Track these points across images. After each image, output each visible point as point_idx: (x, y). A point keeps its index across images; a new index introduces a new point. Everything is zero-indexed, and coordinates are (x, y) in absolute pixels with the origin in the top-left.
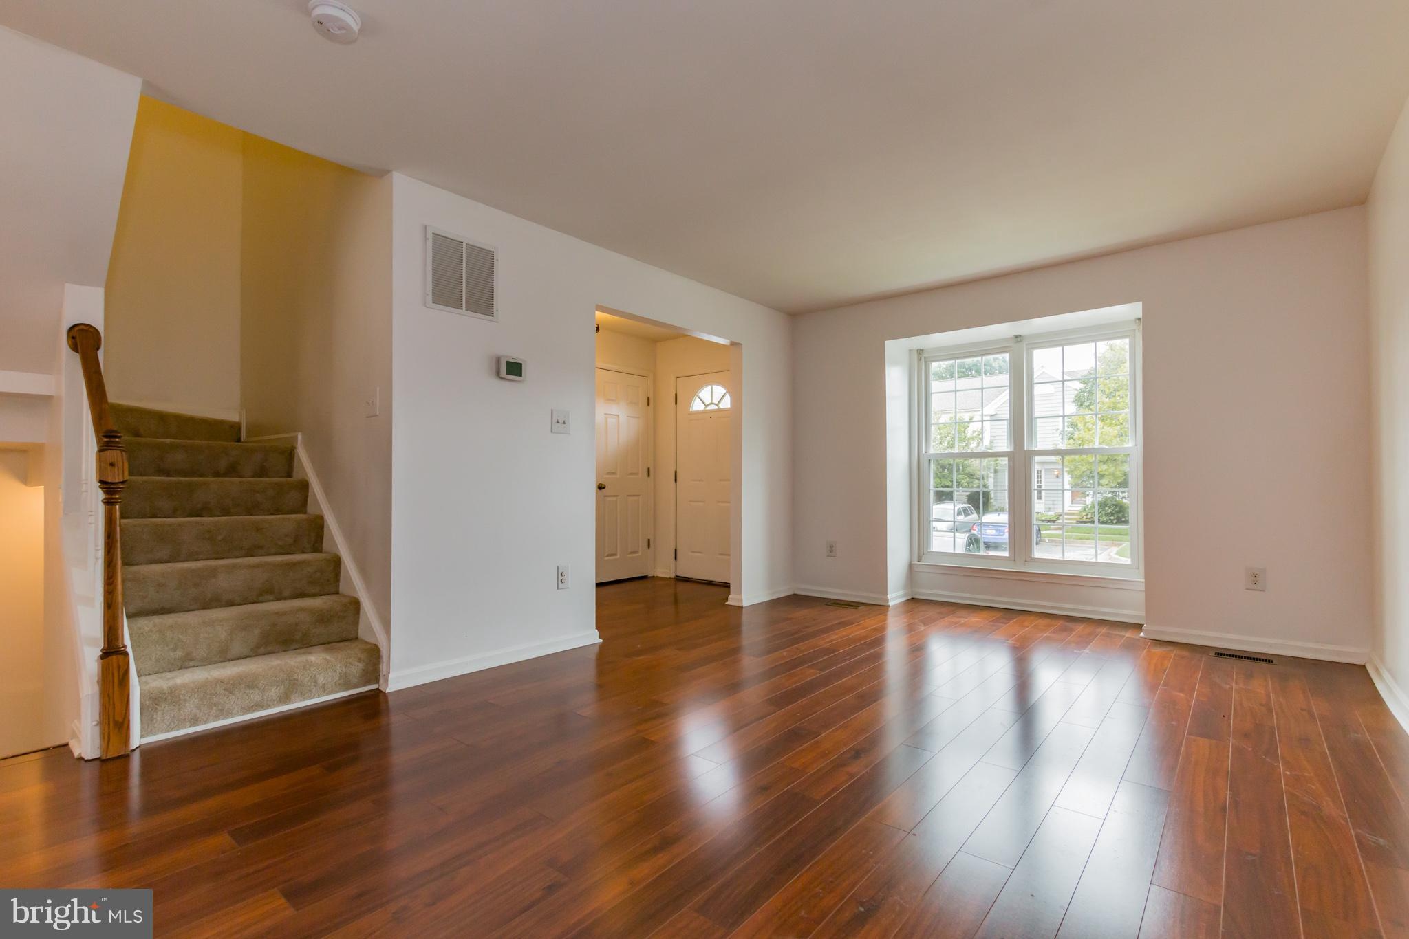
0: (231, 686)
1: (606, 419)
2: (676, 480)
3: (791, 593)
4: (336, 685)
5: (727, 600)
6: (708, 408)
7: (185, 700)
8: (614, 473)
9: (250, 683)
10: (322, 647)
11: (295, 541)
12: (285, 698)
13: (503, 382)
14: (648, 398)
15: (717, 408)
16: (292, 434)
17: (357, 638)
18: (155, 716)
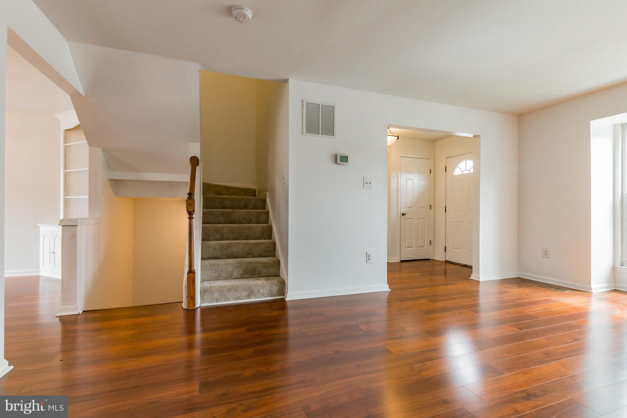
0: (230, 289)
1: (407, 182)
2: (445, 211)
3: (516, 276)
4: (267, 294)
5: (470, 276)
6: (464, 173)
7: (214, 292)
8: (411, 208)
9: (235, 289)
10: (265, 278)
11: (262, 235)
12: (249, 296)
13: (339, 165)
14: (430, 170)
15: (469, 172)
16: (266, 193)
17: (279, 276)
18: (205, 297)
